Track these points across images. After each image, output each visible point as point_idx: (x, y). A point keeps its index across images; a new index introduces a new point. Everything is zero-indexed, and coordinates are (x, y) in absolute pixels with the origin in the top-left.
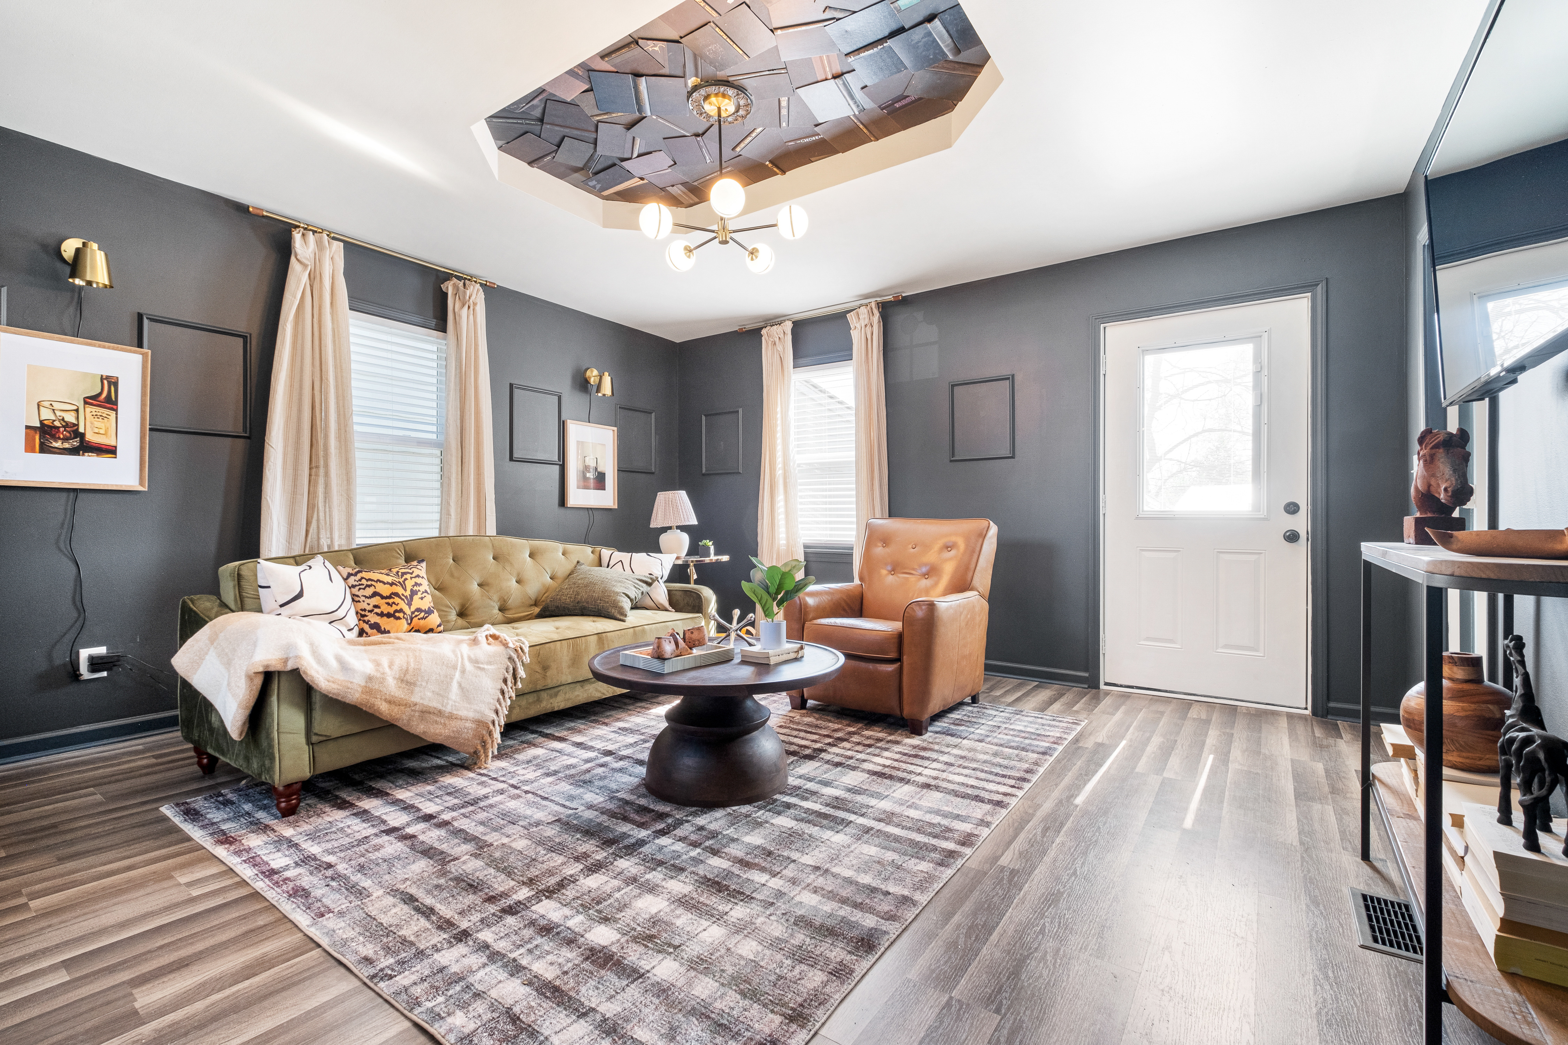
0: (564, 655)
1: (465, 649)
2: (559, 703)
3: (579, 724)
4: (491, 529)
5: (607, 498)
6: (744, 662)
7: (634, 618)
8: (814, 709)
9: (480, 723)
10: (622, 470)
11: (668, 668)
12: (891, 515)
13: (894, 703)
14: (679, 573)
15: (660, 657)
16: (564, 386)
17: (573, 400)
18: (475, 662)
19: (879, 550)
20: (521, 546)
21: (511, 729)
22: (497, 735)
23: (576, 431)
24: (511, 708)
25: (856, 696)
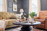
0: (11, 22)
1: (1, 21)
2: (11, 27)
3: (13, 29)
4: (7, 12)
5: (16, 11)
6: (29, 23)
7: (18, 19)
8: (35, 28)
9: (2, 28)
10: (17, 8)
11: (21, 23)
12: (41, 10)
13: (44, 28)
14: (22, 16)
15: (20, 22)
16: (13, 1)
17: (13, 2)
18: (2, 22)
19: (41, 14)
20: (8, 13)
21: (6, 29)
22: (4, 30)
23: (14, 5)
24: (6, 27)
25: (40, 27)
